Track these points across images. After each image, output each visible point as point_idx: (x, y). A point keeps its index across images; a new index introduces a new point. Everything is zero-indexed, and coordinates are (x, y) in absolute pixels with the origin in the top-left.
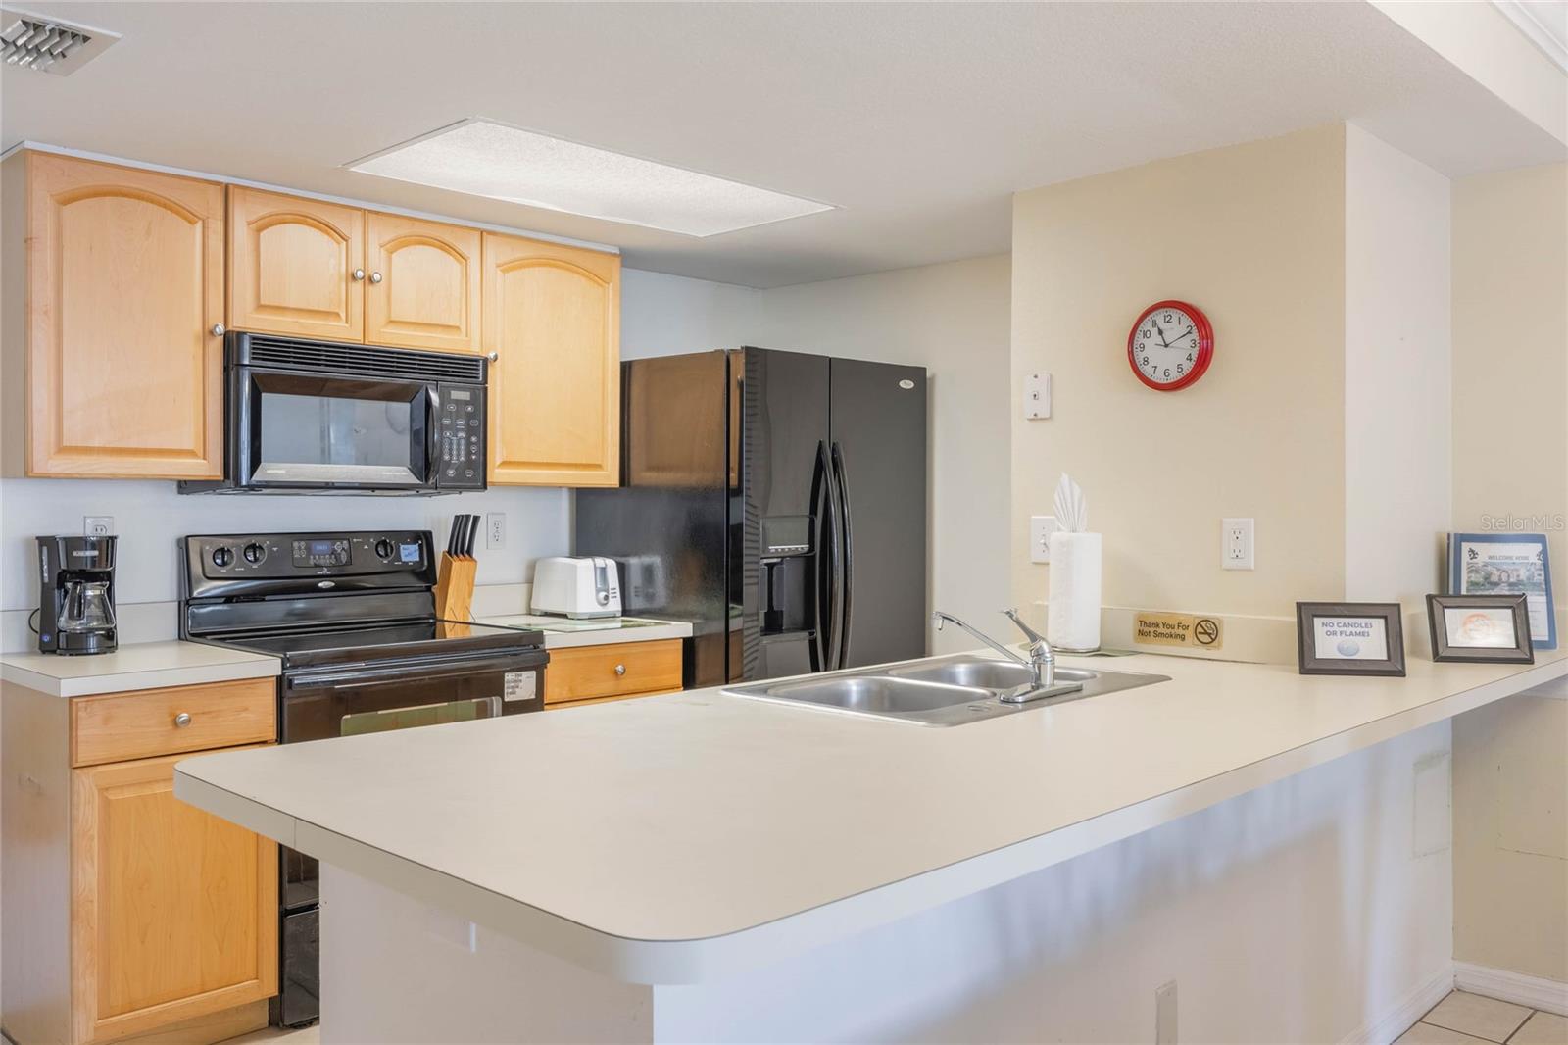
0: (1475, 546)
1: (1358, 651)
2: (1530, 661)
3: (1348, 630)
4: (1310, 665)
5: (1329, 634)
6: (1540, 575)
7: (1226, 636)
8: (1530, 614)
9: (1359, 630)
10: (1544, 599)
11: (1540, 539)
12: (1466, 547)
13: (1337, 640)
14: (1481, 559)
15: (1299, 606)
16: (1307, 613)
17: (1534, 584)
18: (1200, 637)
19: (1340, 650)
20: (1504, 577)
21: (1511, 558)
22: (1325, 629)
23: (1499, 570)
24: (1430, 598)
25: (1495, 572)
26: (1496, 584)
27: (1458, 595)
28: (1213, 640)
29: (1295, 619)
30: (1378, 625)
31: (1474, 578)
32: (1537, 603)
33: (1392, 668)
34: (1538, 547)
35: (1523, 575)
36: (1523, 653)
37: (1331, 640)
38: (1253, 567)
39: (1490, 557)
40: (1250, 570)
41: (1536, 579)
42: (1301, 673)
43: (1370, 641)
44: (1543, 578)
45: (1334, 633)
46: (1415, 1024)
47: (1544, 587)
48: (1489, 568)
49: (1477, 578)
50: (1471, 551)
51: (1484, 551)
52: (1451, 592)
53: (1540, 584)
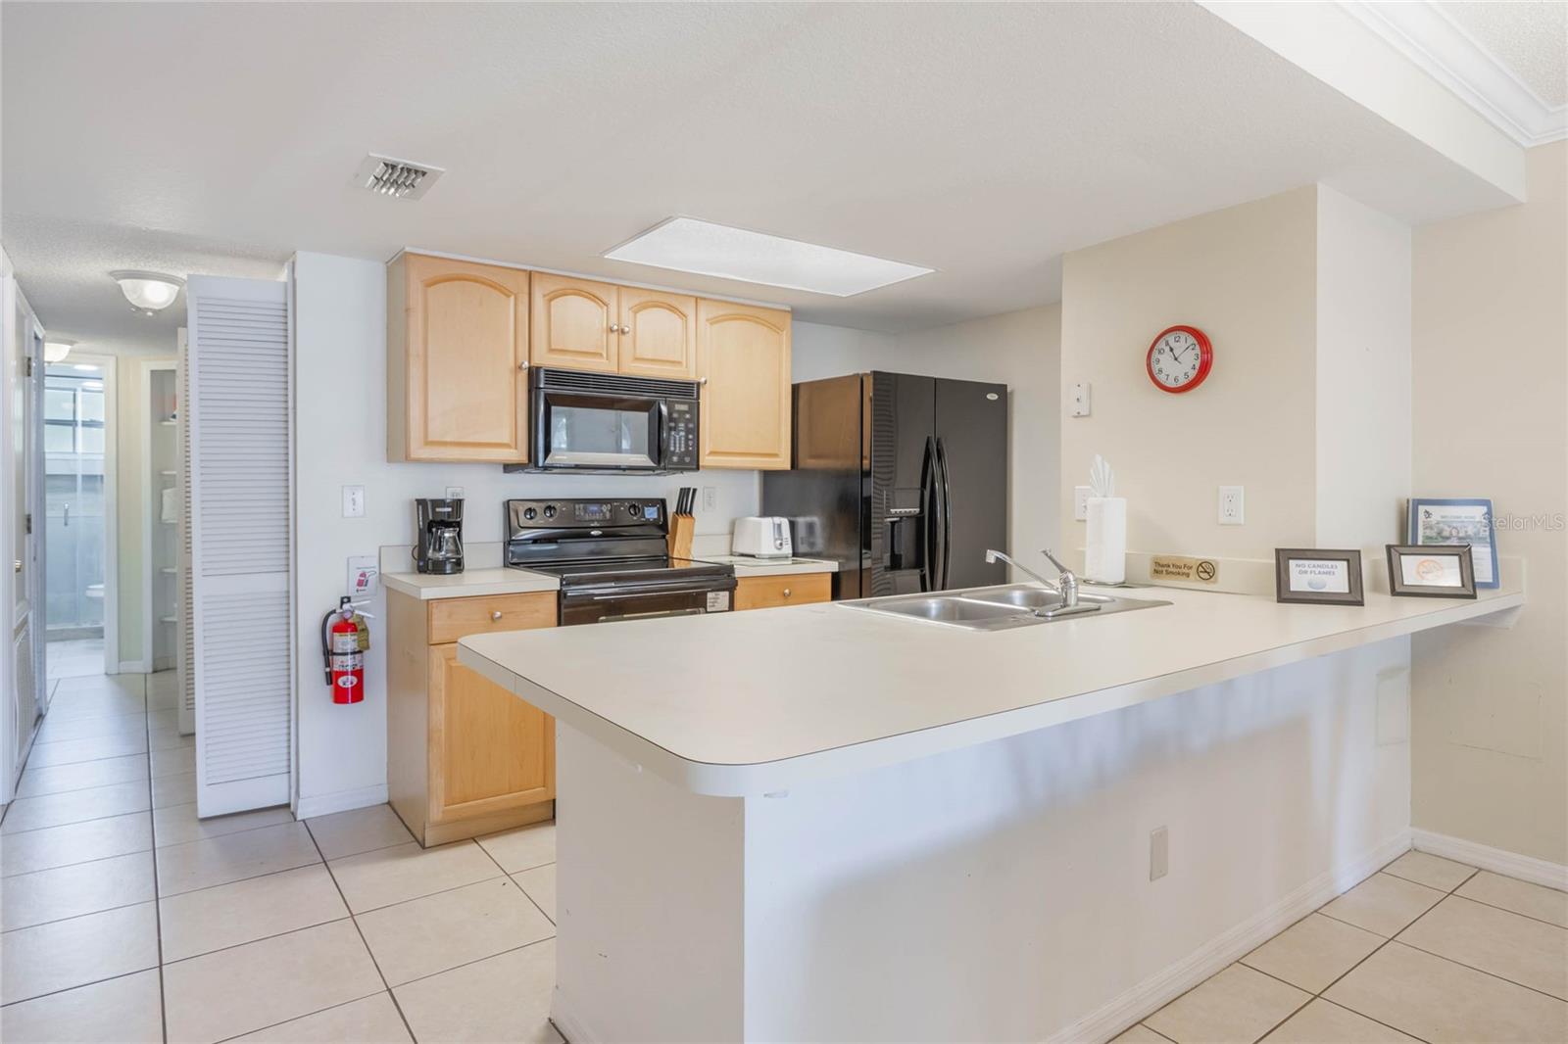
0: (1430, 508)
1: (1324, 587)
2: (1473, 597)
3: (1317, 570)
4: (1285, 595)
5: (1301, 572)
6: (1485, 531)
7: (1221, 573)
8: (1474, 561)
9: (1326, 570)
10: (1489, 550)
11: (1486, 503)
12: (1422, 509)
13: (1309, 577)
14: (1434, 518)
15: (1278, 551)
16: (1283, 557)
17: (1480, 538)
18: (1202, 575)
19: (1310, 584)
20: (1454, 533)
21: (1459, 517)
22: (1298, 569)
23: (1449, 526)
24: (1389, 548)
25: (1446, 528)
26: (1448, 538)
27: (1415, 545)
28: (1211, 577)
29: (1274, 561)
30: (1341, 567)
31: (1429, 533)
32: (1481, 554)
33: (1353, 599)
34: (1484, 509)
35: (1470, 532)
36: (1469, 591)
37: (1303, 577)
38: (1242, 522)
39: (1443, 517)
40: (1240, 525)
41: (1482, 534)
42: (1279, 602)
43: (1335, 578)
44: (1488, 533)
45: (1306, 572)
46: (1376, 873)
47: (1488, 540)
48: (1441, 525)
49: (1432, 533)
50: (1426, 512)
51: (1437, 512)
52: (1410, 543)
53: (1486, 538)
